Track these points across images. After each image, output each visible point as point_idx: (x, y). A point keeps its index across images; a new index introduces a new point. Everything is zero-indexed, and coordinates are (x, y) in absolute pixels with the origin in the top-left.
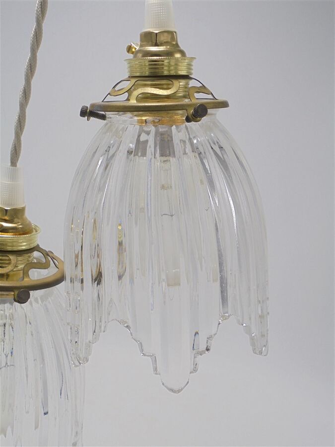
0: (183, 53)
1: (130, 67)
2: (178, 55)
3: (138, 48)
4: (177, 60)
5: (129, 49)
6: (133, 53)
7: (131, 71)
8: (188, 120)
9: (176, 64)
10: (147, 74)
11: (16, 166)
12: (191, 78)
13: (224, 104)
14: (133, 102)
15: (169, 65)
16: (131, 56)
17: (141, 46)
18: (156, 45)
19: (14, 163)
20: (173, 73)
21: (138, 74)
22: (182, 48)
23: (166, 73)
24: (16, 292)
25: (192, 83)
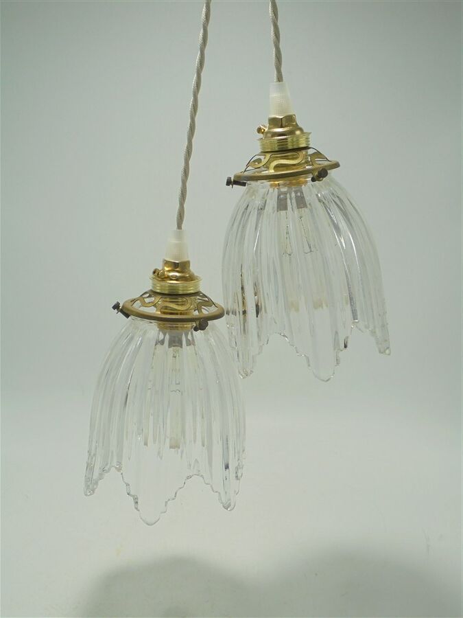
0: (301, 129)
1: (263, 145)
2: (298, 132)
3: (266, 130)
4: (298, 136)
5: (259, 130)
6: (263, 133)
7: (263, 148)
8: (313, 180)
9: (298, 140)
10: (277, 149)
11: (181, 229)
12: (310, 148)
13: (336, 165)
14: (272, 172)
15: (293, 142)
16: (261, 136)
17: (269, 128)
18: (282, 127)
19: (179, 227)
20: (295, 147)
21: (269, 150)
22: (300, 125)
23: (290, 147)
24: (198, 323)
25: (310, 152)
